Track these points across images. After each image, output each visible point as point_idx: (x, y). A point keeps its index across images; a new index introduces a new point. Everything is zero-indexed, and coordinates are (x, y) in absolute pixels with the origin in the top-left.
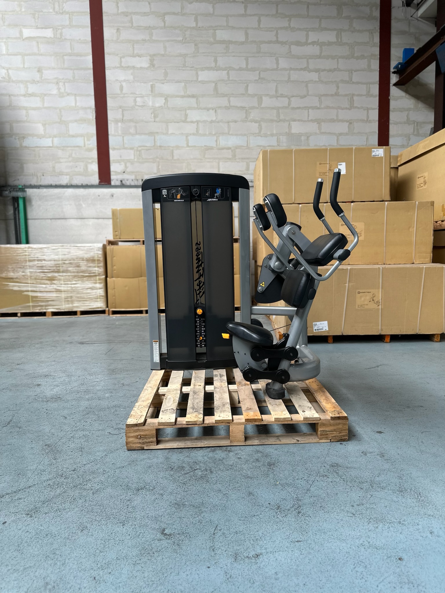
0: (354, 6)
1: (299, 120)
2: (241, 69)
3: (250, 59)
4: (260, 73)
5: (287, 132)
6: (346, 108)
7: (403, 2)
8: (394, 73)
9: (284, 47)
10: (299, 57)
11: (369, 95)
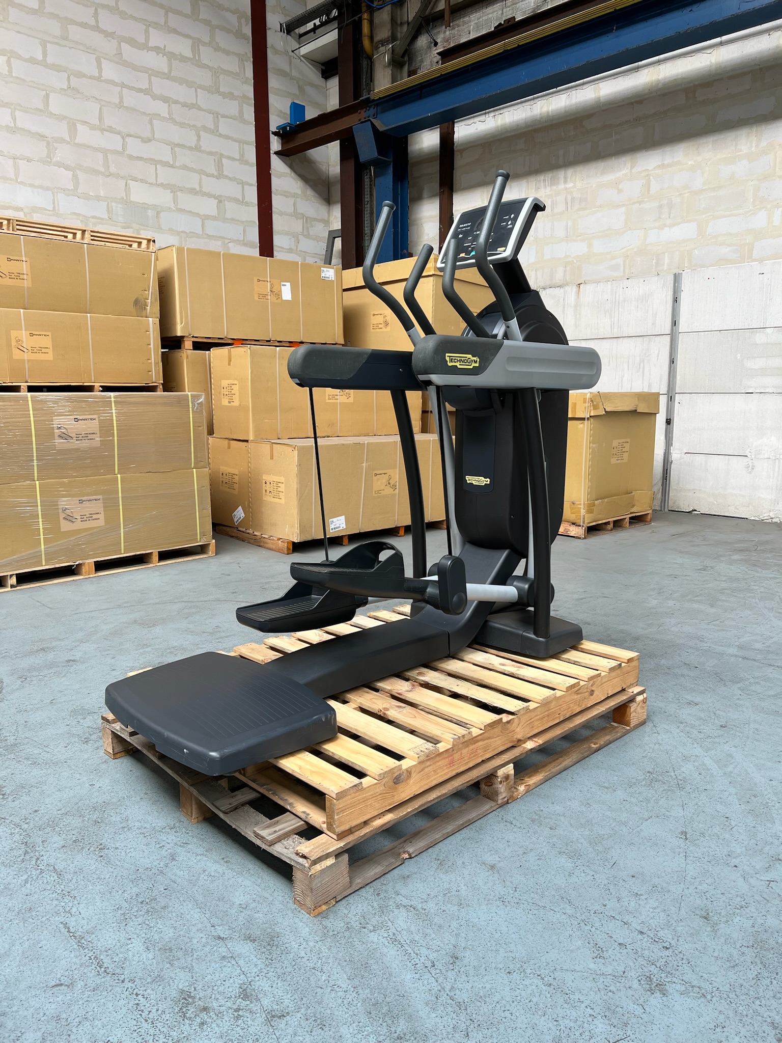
0: (216, 7)
1: (142, 181)
2: (32, 61)
3: (49, 45)
4: (69, 77)
5: (122, 198)
6: (213, 176)
7: (281, 24)
8: (275, 134)
9: (109, 41)
10: (136, 68)
11: (242, 160)
